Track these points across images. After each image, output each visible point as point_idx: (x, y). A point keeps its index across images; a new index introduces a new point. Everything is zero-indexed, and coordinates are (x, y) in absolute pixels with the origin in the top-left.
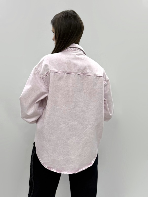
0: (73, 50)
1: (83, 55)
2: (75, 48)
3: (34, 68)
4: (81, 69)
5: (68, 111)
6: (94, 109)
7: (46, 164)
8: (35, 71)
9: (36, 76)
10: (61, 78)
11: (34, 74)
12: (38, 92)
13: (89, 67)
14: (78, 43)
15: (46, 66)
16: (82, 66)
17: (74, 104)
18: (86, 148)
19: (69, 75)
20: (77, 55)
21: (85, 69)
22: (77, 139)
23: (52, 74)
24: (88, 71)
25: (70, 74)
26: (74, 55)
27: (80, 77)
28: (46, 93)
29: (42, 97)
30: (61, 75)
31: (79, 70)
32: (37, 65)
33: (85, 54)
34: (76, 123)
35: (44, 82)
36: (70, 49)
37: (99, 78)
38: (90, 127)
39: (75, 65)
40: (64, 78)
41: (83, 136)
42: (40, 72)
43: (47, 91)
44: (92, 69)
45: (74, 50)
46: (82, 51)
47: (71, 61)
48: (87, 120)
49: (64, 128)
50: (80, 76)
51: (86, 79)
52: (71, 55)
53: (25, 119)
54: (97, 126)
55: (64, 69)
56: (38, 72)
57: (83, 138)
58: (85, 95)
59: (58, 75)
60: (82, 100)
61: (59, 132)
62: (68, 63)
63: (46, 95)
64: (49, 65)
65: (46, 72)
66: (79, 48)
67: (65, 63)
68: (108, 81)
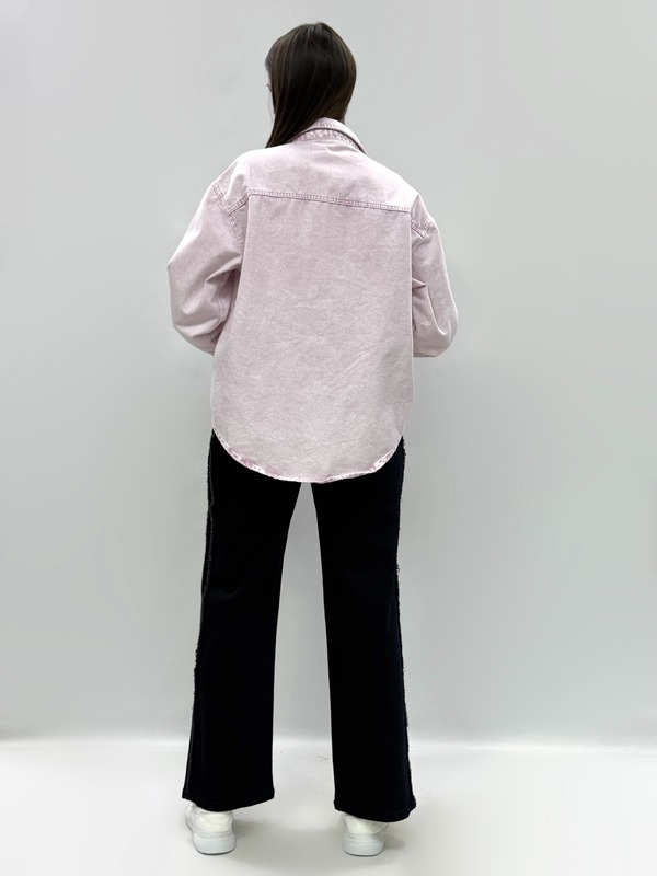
0: (321, 136)
1: (353, 150)
2: (328, 129)
3: (210, 187)
4: (341, 186)
5: (298, 305)
6: (378, 306)
7: (237, 451)
8: (211, 194)
9: (215, 208)
10: (278, 212)
11: (209, 202)
12: (215, 252)
13: (367, 183)
14: (340, 118)
15: (241, 178)
16: (342, 180)
17: (315, 287)
18: (353, 416)
19: (302, 202)
20: (331, 149)
21: (352, 187)
22: (325, 388)
23: (253, 201)
24: (362, 195)
25: (305, 199)
26: (323, 149)
27: (336, 212)
28: (235, 255)
29: (227, 267)
30: (279, 202)
31: (332, 190)
32: (219, 178)
33: (360, 149)
34: (323, 340)
35: (233, 223)
36: (312, 133)
37: (396, 217)
38: (365, 355)
39: (322, 177)
40: (288, 212)
41: (344, 382)
42: (226, 197)
43: (239, 251)
44: (375, 189)
45: (324, 136)
46: (348, 141)
47: (312, 165)
48: (358, 337)
49: (287, 352)
50: (337, 209)
51: (357, 216)
52: (312, 148)
53: (178, 327)
54: (388, 355)
55: (288, 186)
56: (220, 197)
57: (345, 387)
58: (352, 265)
59: (269, 204)
60: (342, 277)
61: (273, 363)
62: (301, 170)
63: (236, 261)
64: (247, 178)
65: (239, 198)
66: (338, 131)
67: (294, 170)
68: (431, 229)
